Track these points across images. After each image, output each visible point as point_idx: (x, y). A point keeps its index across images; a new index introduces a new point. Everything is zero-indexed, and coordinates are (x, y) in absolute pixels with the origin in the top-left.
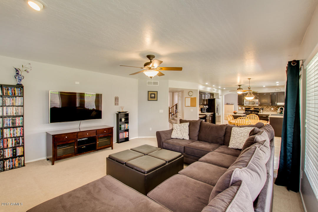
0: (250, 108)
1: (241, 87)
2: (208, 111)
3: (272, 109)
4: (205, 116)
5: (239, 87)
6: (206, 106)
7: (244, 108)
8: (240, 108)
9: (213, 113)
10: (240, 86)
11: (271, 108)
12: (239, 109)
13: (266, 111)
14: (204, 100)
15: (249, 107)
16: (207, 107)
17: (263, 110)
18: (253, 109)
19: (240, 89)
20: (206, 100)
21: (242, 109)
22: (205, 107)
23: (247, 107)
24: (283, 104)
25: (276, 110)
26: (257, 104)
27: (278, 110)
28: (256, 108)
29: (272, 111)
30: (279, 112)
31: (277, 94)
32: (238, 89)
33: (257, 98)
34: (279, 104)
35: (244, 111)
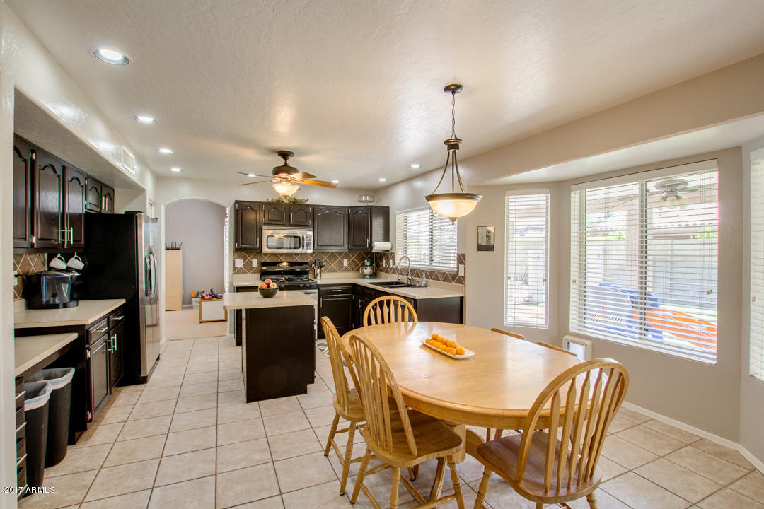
0: (275, 264)
1: (291, 162)
2: (84, 290)
3: (346, 262)
4: (75, 336)
5: (281, 162)
6: (67, 257)
7: (255, 263)
8: (240, 263)
9: (123, 301)
10: (285, 155)
11: (343, 258)
12: (235, 268)
13: (330, 271)
14: (52, 220)
15: (274, 260)
16: (77, 263)
17: (320, 267)
18: (285, 264)
19: (286, 169)
20: (75, 219)
21: (248, 267)
22: (58, 263)
23: (266, 259)
24: (387, 246)
25: (356, 267)
26: (308, 244)
27: (364, 265)
28: (297, 259)
29: (346, 270)
30: (368, 271)
31: (371, 211)
32: (277, 171)
33: (308, 226)
34: (379, 246)
35: (258, 276)
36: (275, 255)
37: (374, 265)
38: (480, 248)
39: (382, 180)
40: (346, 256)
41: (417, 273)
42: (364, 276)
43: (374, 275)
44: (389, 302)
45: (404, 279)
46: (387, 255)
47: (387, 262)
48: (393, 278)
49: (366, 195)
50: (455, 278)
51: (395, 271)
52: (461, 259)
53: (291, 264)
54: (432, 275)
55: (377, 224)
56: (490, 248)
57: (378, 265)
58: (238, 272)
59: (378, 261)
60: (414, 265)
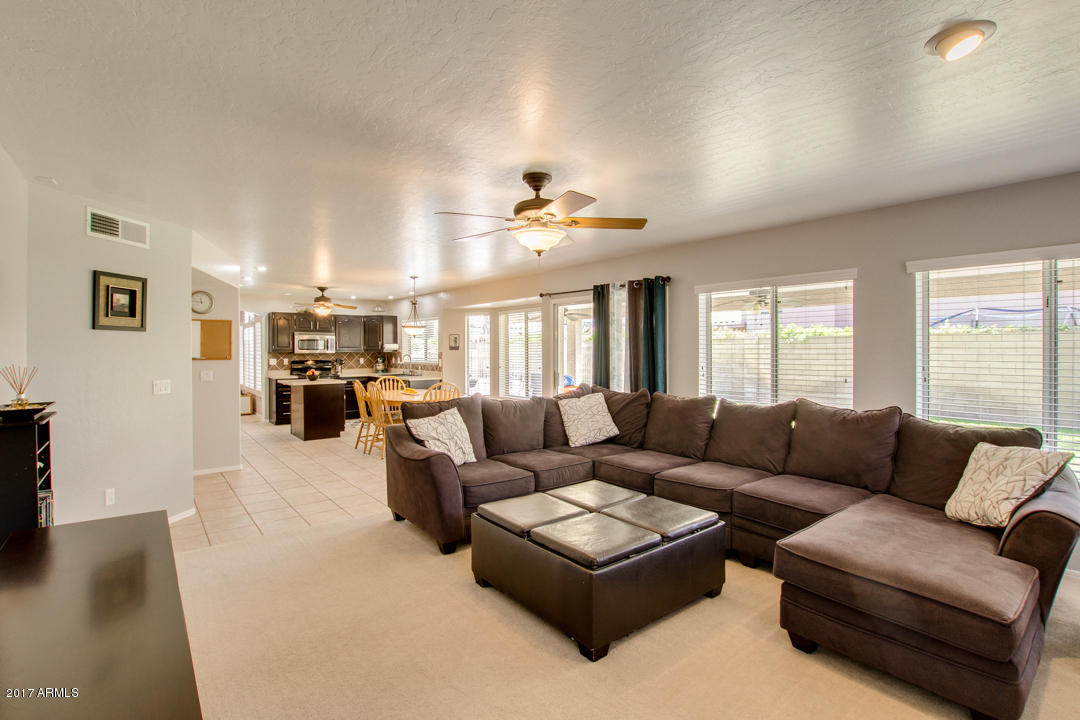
0: (302, 362)
1: (326, 294)
3: (362, 361)
5: (320, 294)
7: (286, 361)
8: (273, 362)
10: (322, 289)
11: (360, 357)
12: (269, 366)
13: (349, 368)
15: (302, 359)
17: (341, 364)
18: (311, 362)
19: (322, 299)
21: (281, 365)
23: (296, 358)
24: (395, 347)
25: (371, 364)
26: (332, 346)
27: (377, 362)
28: (321, 358)
29: (362, 366)
30: (380, 367)
31: (381, 319)
32: (317, 300)
33: (331, 332)
34: (389, 347)
35: (289, 371)
36: (303, 355)
37: (386, 362)
38: (452, 348)
39: (391, 297)
40: (362, 355)
41: (415, 366)
42: (377, 371)
43: (386, 370)
44: (385, 380)
45: (407, 371)
46: (395, 354)
47: (396, 360)
48: (399, 371)
49: (378, 306)
50: (437, 368)
51: (402, 366)
52: (440, 356)
53: (317, 362)
54: (425, 367)
55: (388, 329)
56: (457, 348)
57: (389, 362)
58: (272, 369)
59: (388, 359)
60: (413, 361)
